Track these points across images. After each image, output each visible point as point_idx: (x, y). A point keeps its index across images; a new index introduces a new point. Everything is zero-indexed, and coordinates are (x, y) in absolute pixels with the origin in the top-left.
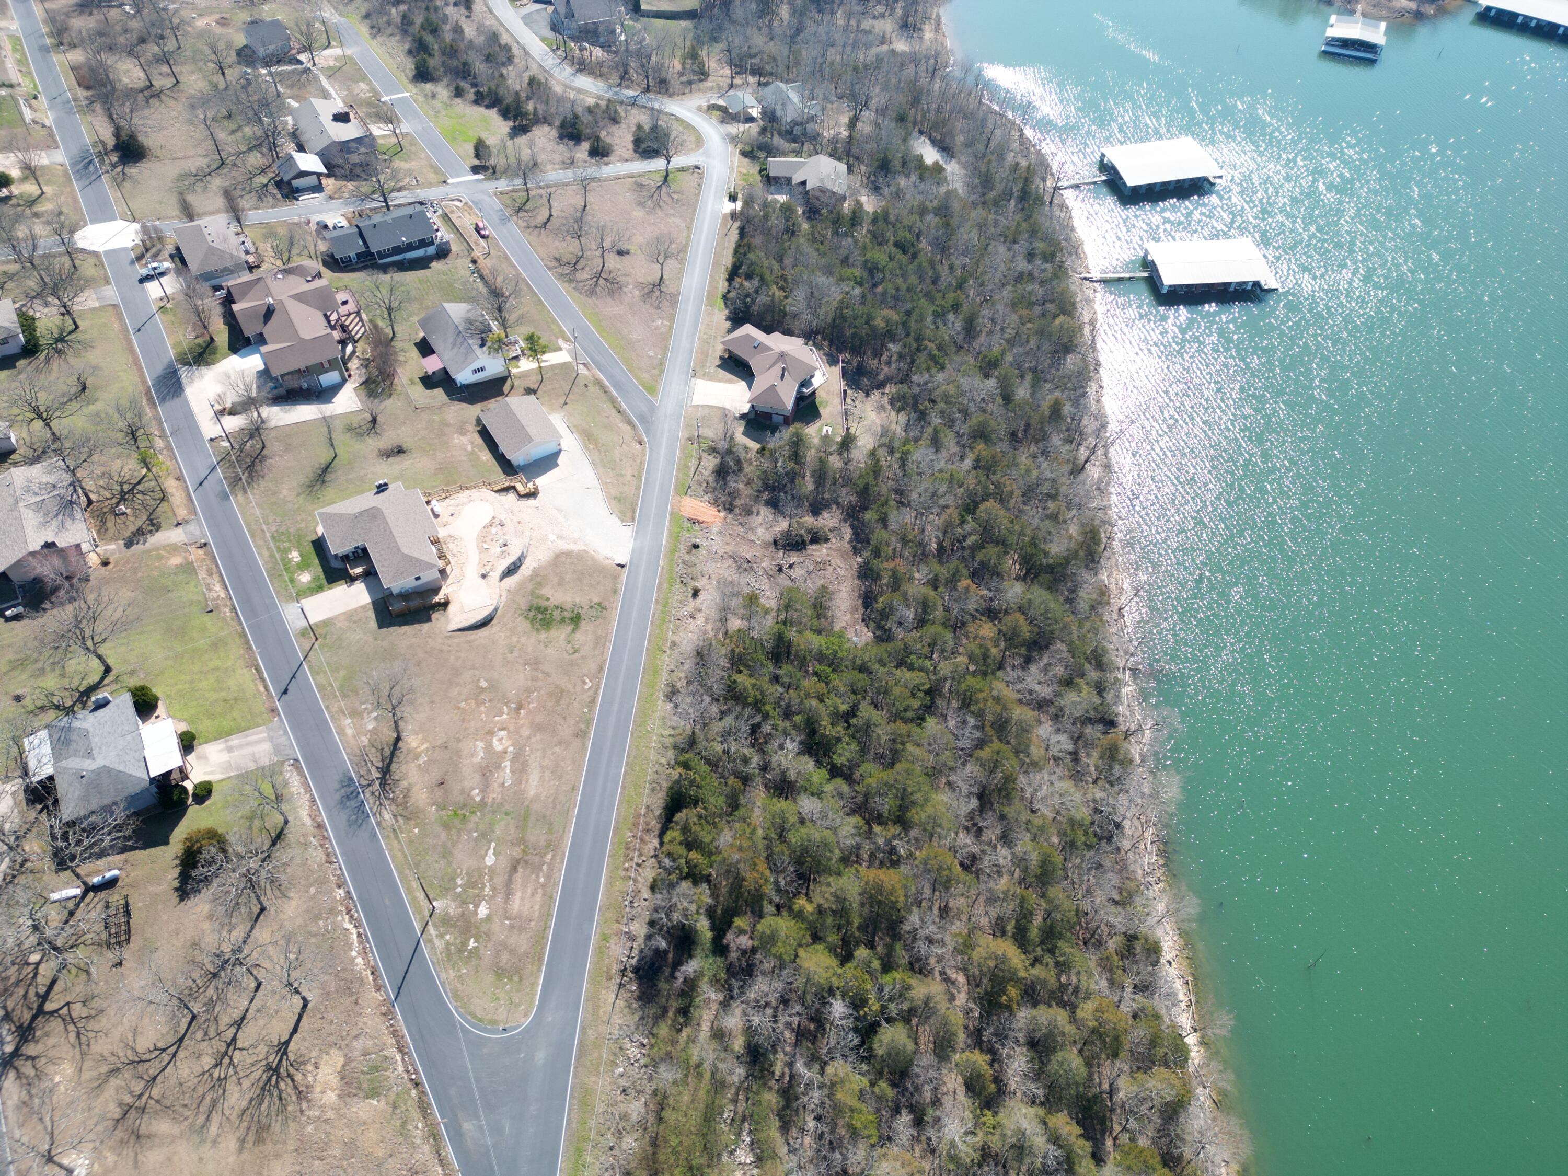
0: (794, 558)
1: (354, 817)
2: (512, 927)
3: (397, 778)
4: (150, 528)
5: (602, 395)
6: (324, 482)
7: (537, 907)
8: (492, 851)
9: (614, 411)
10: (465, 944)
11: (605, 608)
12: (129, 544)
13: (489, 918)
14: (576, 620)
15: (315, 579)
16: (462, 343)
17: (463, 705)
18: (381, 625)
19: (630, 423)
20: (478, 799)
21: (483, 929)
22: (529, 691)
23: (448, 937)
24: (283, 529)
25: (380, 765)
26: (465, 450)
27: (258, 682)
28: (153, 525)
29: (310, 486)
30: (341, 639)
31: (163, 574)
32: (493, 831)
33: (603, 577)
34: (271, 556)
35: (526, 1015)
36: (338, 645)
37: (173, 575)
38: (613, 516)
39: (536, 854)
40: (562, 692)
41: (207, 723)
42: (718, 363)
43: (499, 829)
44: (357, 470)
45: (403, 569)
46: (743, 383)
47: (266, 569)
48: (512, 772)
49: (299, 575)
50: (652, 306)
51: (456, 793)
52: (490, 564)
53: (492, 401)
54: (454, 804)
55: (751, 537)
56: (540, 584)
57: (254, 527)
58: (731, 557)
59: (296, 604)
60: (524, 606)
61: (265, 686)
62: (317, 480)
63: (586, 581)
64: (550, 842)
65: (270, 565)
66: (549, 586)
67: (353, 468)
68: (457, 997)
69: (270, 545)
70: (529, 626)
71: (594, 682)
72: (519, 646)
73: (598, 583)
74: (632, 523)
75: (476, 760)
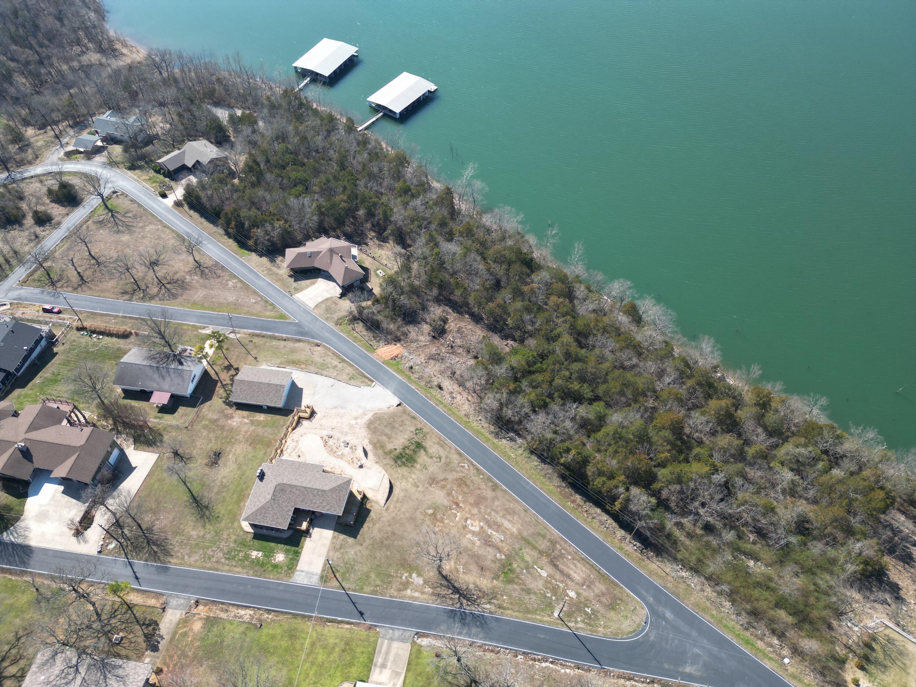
0: (449, 336)
1: (478, 623)
2: (588, 586)
3: (465, 588)
4: (151, 628)
5: (264, 339)
6: (206, 507)
7: (584, 569)
8: (539, 570)
9: (283, 342)
10: (586, 613)
11: (421, 429)
12: (155, 649)
13: (578, 594)
14: (419, 446)
15: (287, 552)
16: (168, 372)
17: (437, 529)
18: (355, 537)
19: (299, 341)
20: (503, 557)
21: (583, 600)
22: (449, 494)
23: (579, 619)
24: (226, 550)
25: (451, 591)
26: (246, 423)
27: (340, 626)
28: (149, 625)
29: (202, 517)
30: (346, 563)
31: (202, 639)
32: (527, 562)
33: (400, 417)
34: (244, 567)
35: (643, 608)
36: (350, 568)
37: (209, 634)
38: (362, 387)
39: (553, 551)
40: (462, 480)
41: (354, 669)
42: (293, 280)
43: (528, 558)
44: (212, 484)
45: (338, 498)
46: (320, 279)
47: (252, 576)
48: (497, 531)
49: (275, 560)
50: (214, 278)
51: (493, 565)
52: (354, 459)
53: (217, 389)
54: (499, 570)
55: (422, 344)
56: (382, 447)
57: (209, 565)
58: (429, 359)
59: (297, 573)
60: (392, 463)
61: (348, 623)
62: (201, 510)
63: (397, 426)
64: (550, 540)
65: (251, 572)
66: (387, 444)
67: (209, 486)
68: (617, 634)
69: (234, 563)
70: (407, 468)
71: (466, 462)
72: (416, 480)
73: (402, 421)
74: (374, 383)
75: (478, 543)
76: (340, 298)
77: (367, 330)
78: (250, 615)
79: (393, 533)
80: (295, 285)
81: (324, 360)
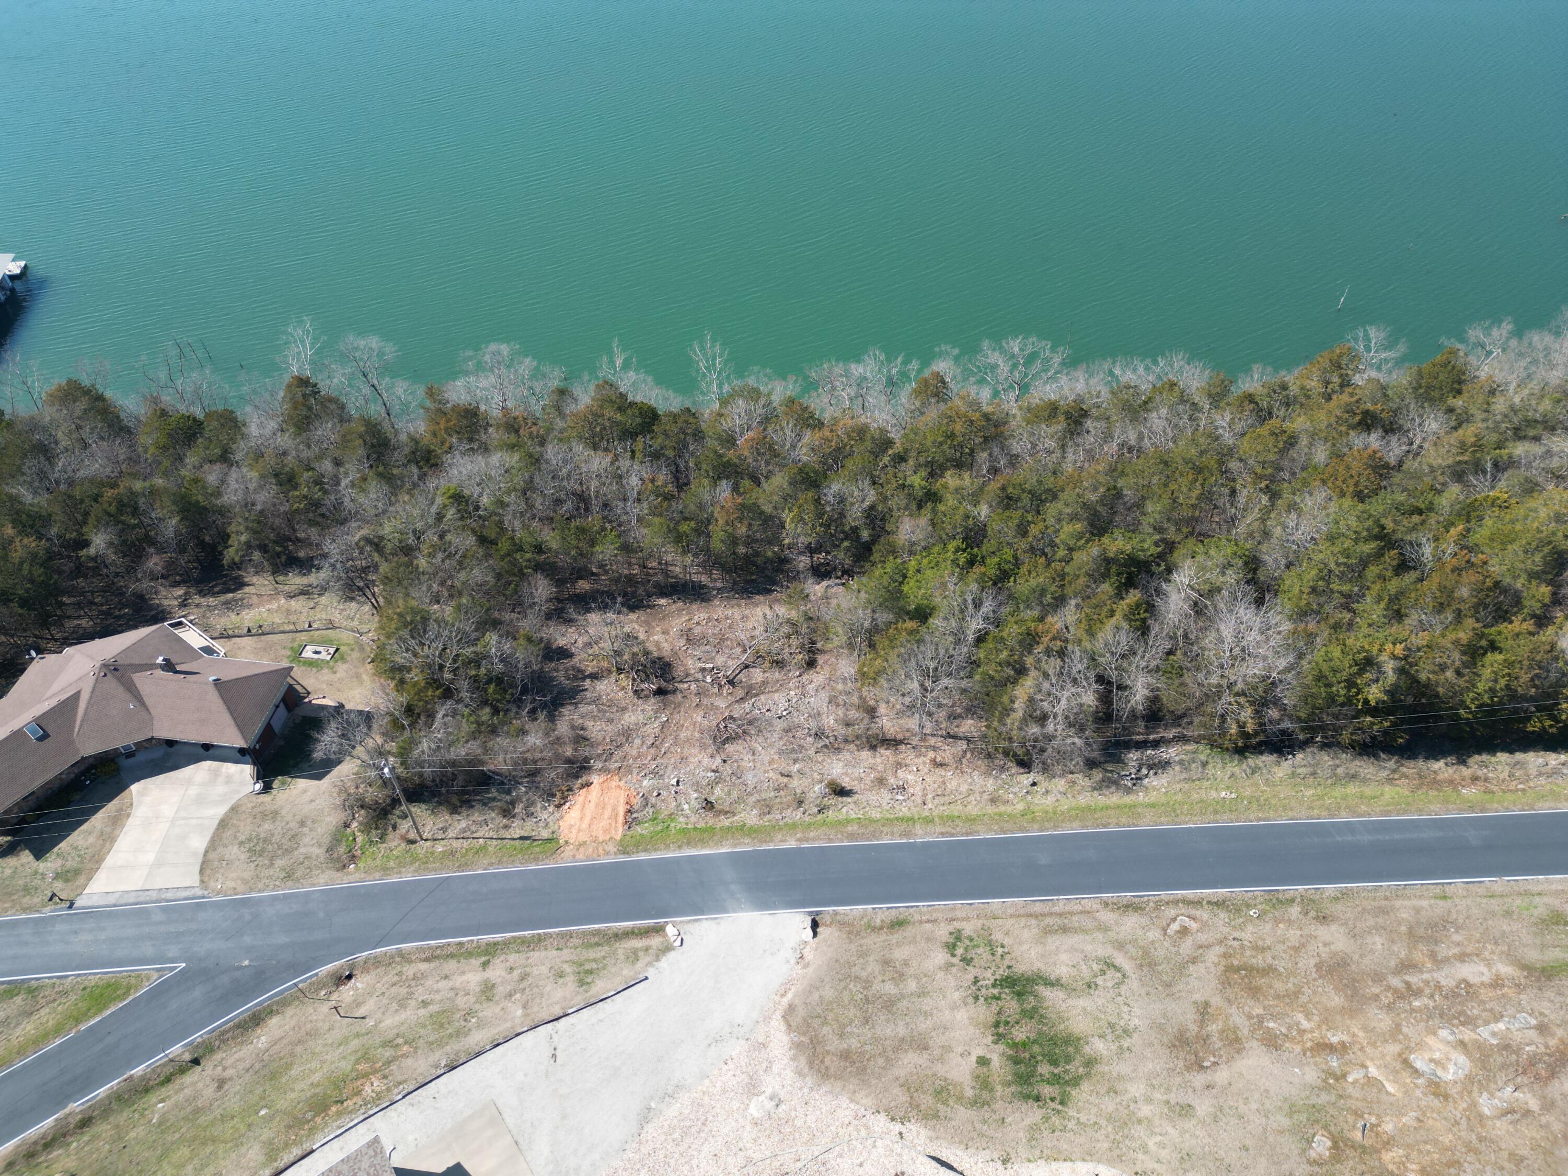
0: (690, 668)
5: (103, 1129)
9: (193, 1077)
11: (958, 936)
14: (1018, 986)
19: (256, 1020)
22: (1272, 1042)
33: (863, 954)
38: (650, 973)
40: (1238, 969)
42: (23, 857)
46: (135, 788)
48: (1498, 1017)
55: (653, 728)
58: (719, 748)
60: (1033, 1114)
63: (890, 989)
66: (940, 1070)
70: (1085, 1086)
71: (1171, 912)
72: (1158, 1096)
73: (886, 963)
74: (670, 930)
75: (1534, 1104)
76: (268, 789)
77: (454, 810)
80: (49, 865)
81: (425, 1004)
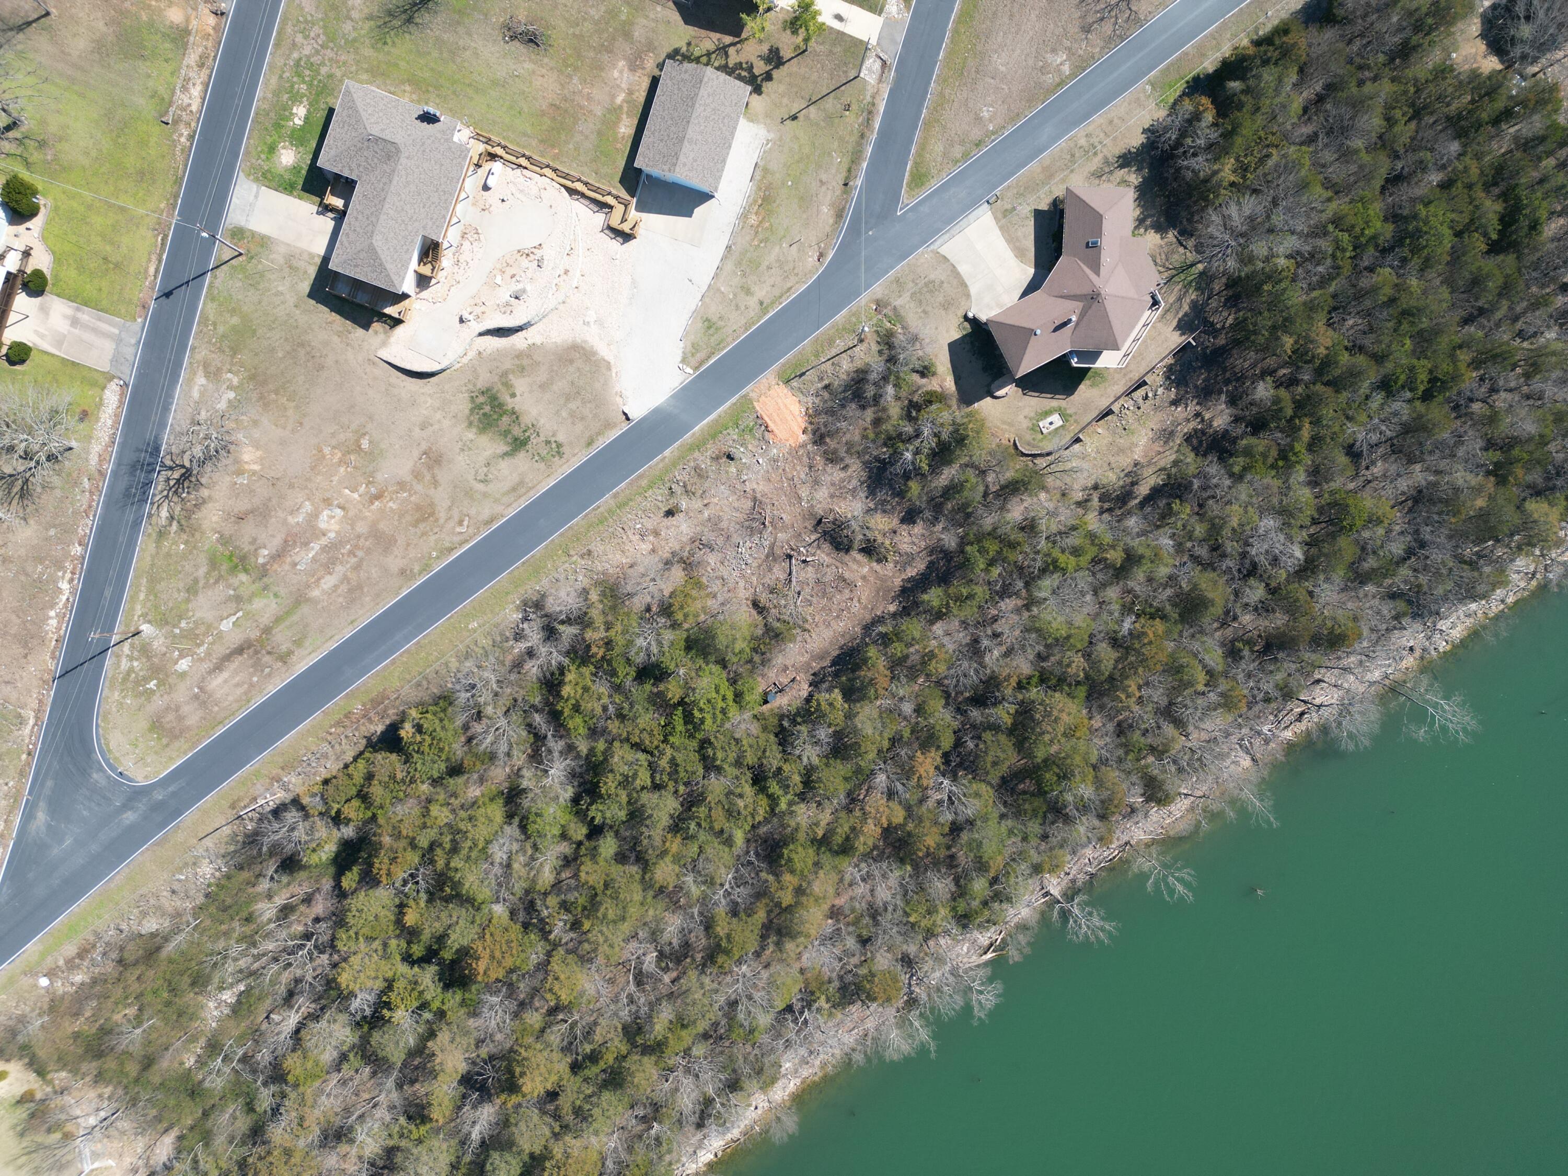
0: (824, 555)
1: (133, 490)
2: (196, 697)
3: (203, 481)
6: (410, 20)
7: (230, 698)
8: (234, 618)
9: (839, 178)
10: (146, 680)
11: (560, 454)
13: (183, 675)
14: (519, 444)
15: (295, 169)
17: (327, 450)
18: (311, 295)
19: (839, 215)
20: (261, 560)
21: (170, 680)
22: (402, 485)
23: (135, 664)
24: (316, 59)
26: (613, 97)
27: (154, 258)
29: (390, 13)
30: (262, 276)
31: (151, 24)
32: (250, 600)
33: (595, 416)
34: (277, 93)
35: (146, 777)
36: (255, 281)
37: (160, 35)
38: (681, 344)
39: (269, 653)
40: (430, 515)
41: (73, 273)
42: (1044, 206)
43: (258, 604)
44: (461, 30)
45: (359, 262)
46: (1031, 271)
47: (258, 108)
48: (314, 560)
49: (284, 148)
50: (1083, 17)
51: (247, 539)
52: (483, 308)
53: (715, 36)
54: (236, 547)
55: (804, 492)
56: (522, 369)
57: (289, 30)
58: (755, 499)
59: (254, 186)
60: (481, 384)
61: (157, 271)
62: (405, 11)
63: (572, 405)
64: (290, 653)
65: (266, 106)
66: (528, 380)
67: (458, 23)
68: (105, 718)
69: (287, 75)
70: (467, 412)
71: (471, 531)
72: (436, 427)
73: (582, 418)
74: (691, 372)
75: (292, 520)
76: (966, 318)
78: (190, 105)
79: (321, 368)
80: (1026, 211)
81: (769, 268)
